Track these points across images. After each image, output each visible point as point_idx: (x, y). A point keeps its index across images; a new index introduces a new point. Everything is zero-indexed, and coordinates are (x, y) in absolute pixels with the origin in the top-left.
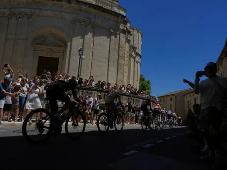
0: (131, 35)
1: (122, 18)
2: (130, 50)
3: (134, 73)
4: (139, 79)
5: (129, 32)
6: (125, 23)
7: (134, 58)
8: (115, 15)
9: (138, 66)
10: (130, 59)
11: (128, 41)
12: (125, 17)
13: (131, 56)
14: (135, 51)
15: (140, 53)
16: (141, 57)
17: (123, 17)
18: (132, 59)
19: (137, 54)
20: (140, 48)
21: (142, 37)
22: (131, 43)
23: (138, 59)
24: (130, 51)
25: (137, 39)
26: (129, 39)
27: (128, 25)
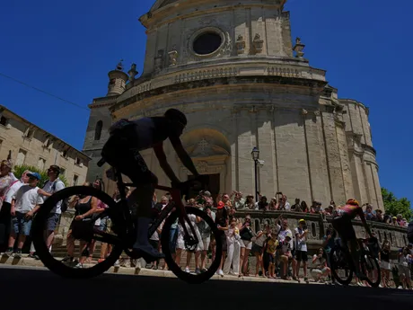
0: (345, 112)
1: (319, 86)
2: (348, 141)
3: (366, 184)
4: (380, 196)
5: (339, 109)
6: (328, 93)
7: (360, 156)
8: (305, 85)
9: (372, 172)
10: (351, 158)
11: (342, 125)
12: (325, 83)
13: (351, 152)
14: (358, 142)
15: (370, 143)
16: (374, 151)
17: (321, 83)
18: (356, 159)
19: (365, 147)
20: (368, 134)
21: (367, 113)
22: (348, 128)
23: (368, 156)
24: (348, 143)
25: (359, 120)
26: (341, 120)
27: (334, 96)
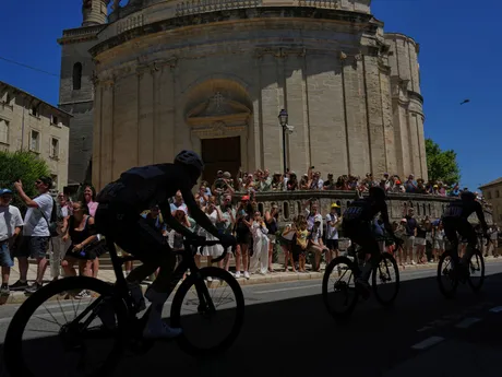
0: (391, 54)
1: (363, 21)
2: (393, 89)
3: (410, 141)
4: (423, 152)
5: (385, 49)
6: (372, 29)
7: (406, 106)
8: (345, 19)
9: (418, 124)
10: (394, 110)
11: (386, 70)
12: (370, 17)
13: (396, 102)
14: (404, 89)
15: (418, 90)
16: (421, 99)
17: (364, 16)
18: (401, 110)
19: (411, 94)
20: (416, 78)
21: (417, 51)
22: (394, 72)
23: (414, 105)
24: (392, 92)
25: (407, 60)
26: (386, 64)
27: (380, 31)
